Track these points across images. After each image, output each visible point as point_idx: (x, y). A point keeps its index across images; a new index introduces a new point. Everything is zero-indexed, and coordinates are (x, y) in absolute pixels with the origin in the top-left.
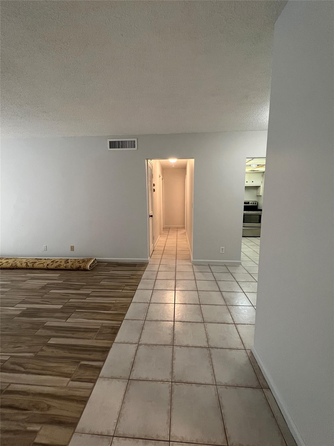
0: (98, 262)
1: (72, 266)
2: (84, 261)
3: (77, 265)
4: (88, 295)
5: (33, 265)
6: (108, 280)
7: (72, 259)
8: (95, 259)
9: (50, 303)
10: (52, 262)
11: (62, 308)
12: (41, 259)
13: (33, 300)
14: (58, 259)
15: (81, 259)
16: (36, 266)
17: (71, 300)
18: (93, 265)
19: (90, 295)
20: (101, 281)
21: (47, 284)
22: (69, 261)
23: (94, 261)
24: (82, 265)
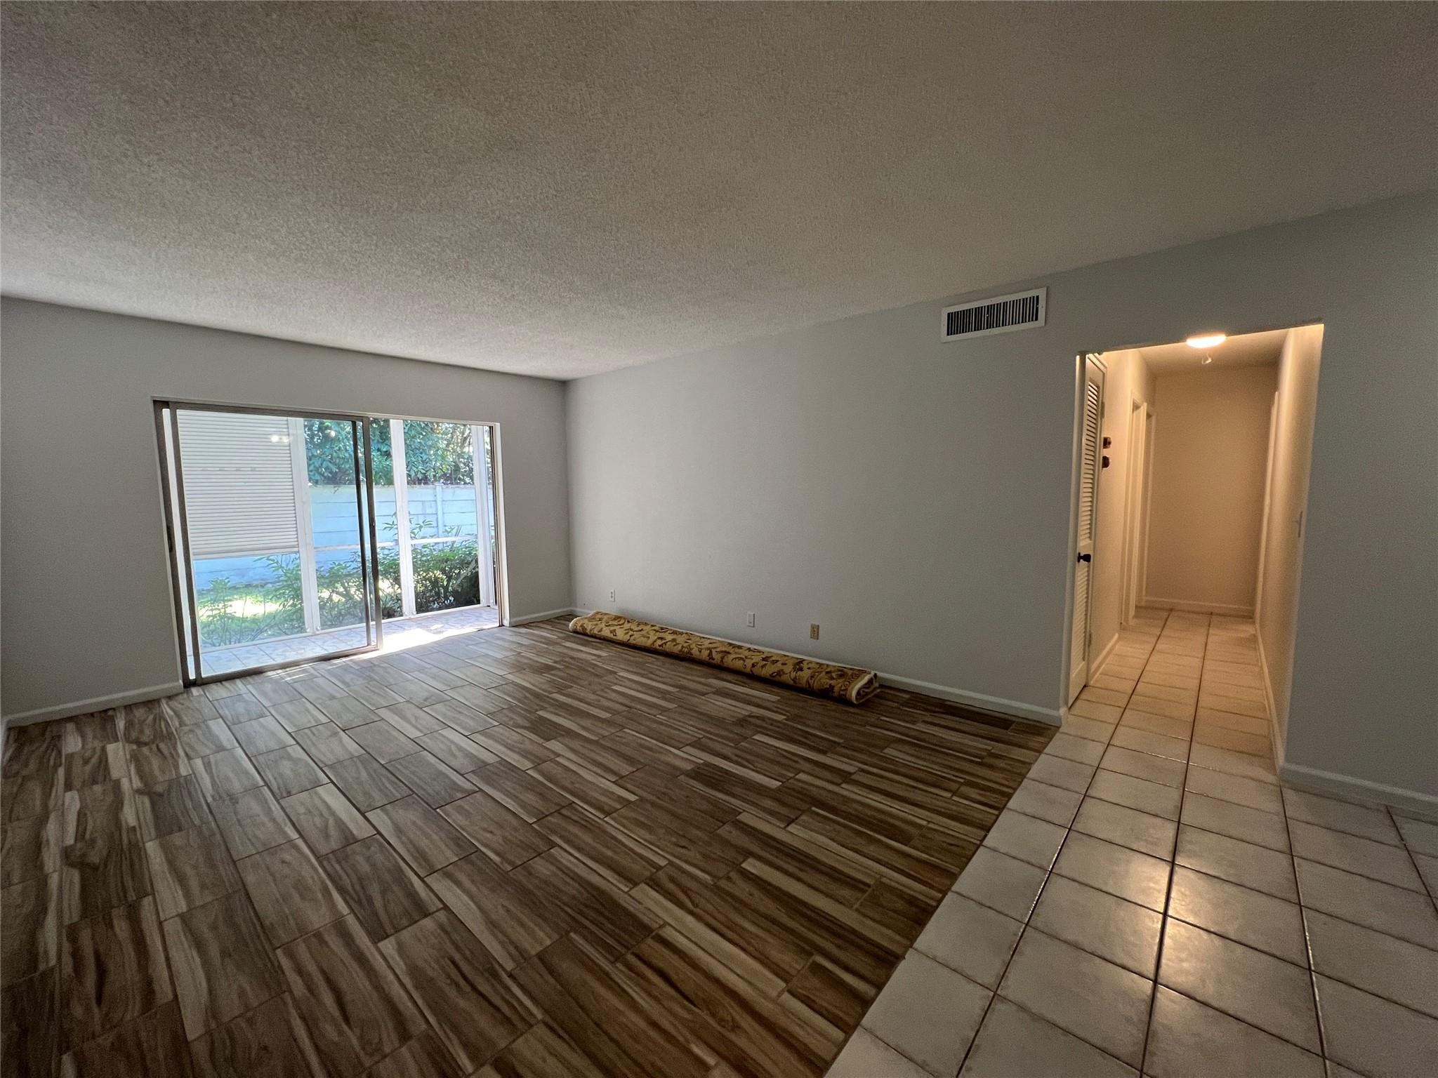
0: (881, 686)
1: (811, 682)
2: (842, 674)
3: (824, 681)
4: (846, 777)
5: (722, 658)
6: (906, 748)
7: (811, 662)
8: (875, 675)
9: (752, 767)
10: (764, 659)
11: (778, 789)
12: (740, 647)
13: (718, 747)
14: (779, 654)
15: (835, 666)
16: (730, 661)
17: (802, 776)
18: (867, 690)
19: (853, 777)
20: (886, 747)
21: (750, 716)
22: (805, 666)
23: (870, 682)
24: (838, 684)
